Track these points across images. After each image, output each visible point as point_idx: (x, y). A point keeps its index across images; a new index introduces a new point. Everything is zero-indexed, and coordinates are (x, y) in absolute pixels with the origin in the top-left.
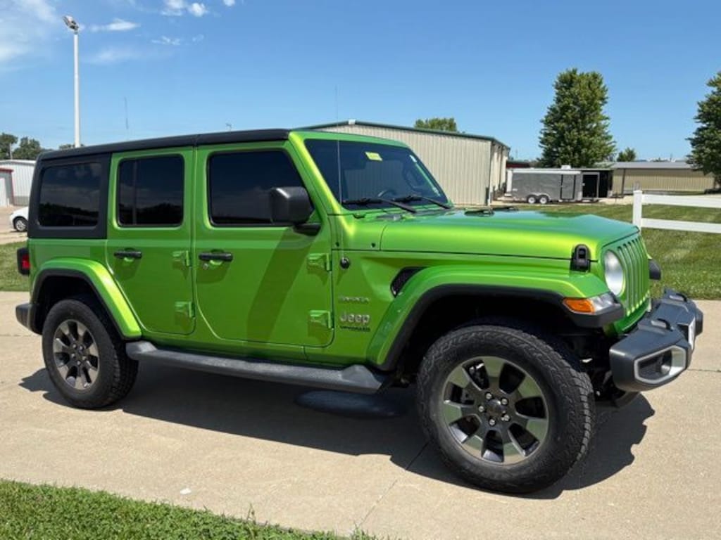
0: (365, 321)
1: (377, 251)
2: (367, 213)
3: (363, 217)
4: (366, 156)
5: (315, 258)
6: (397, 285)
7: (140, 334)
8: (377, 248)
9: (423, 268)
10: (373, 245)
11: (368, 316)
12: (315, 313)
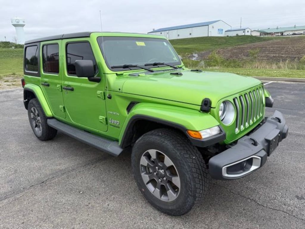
0: (118, 124)
1: (120, 92)
2: (124, 72)
3: (122, 74)
4: (136, 43)
5: (99, 93)
6: (129, 109)
7: (52, 116)
8: (121, 91)
9: (138, 103)
10: (120, 89)
11: (118, 122)
12: (101, 117)
